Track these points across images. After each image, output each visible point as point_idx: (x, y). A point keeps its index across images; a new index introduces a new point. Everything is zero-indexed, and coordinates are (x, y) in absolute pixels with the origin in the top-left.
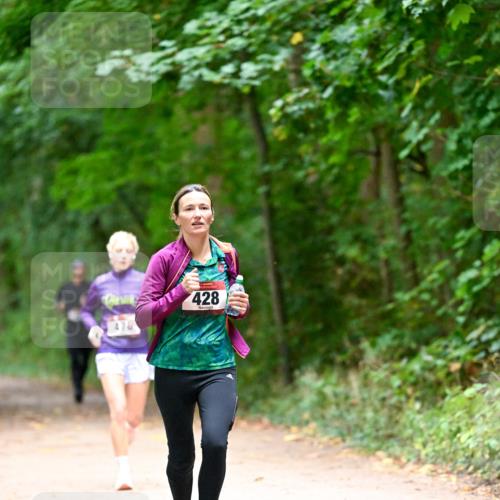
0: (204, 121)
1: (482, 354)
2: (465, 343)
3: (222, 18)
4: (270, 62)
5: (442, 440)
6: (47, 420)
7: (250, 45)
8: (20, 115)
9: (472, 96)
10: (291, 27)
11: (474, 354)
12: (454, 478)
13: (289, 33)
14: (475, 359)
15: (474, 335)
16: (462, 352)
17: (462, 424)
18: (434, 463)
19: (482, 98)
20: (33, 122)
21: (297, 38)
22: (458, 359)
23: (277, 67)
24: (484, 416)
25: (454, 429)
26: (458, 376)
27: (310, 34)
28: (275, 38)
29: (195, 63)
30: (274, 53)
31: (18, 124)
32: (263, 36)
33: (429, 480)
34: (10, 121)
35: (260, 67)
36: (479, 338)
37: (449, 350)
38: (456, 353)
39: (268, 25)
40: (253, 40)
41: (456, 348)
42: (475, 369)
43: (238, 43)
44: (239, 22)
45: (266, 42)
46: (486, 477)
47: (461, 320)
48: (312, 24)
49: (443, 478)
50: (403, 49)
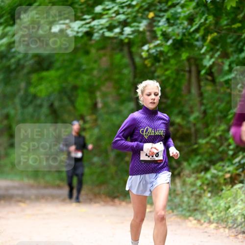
0: (105, 55)
1: (241, 170)
2: (232, 164)
3: (114, 5)
4: (138, 26)
5: (221, 212)
6: (28, 202)
7: (128, 18)
8: (15, 52)
9: (236, 43)
10: (148, 10)
11: (237, 169)
12: (227, 230)
13: (146, 13)
14: (238, 172)
15: (237, 160)
16: (231, 168)
17: (231, 204)
18: (217, 223)
19: (241, 44)
20: (20, 56)
21: (151, 15)
22: (229, 172)
23: (141, 29)
24: (242, 200)
25: (227, 206)
26: (229, 180)
27: (158, 13)
28: (140, 15)
29: (100, 27)
30: (140, 22)
31: (13, 57)
32: (134, 14)
33: (215, 231)
34: (10, 55)
35: (133, 29)
36: (239, 162)
37: (225, 167)
38: (228, 169)
39: (137, 8)
40: (129, 16)
41: (228, 166)
42: (237, 177)
43: (122, 17)
44: (122, 7)
45: (135, 17)
46: (243, 230)
47: (231, 153)
48: (158, 8)
49: (222, 230)
50: (202, 20)
